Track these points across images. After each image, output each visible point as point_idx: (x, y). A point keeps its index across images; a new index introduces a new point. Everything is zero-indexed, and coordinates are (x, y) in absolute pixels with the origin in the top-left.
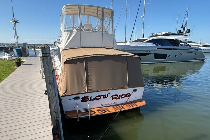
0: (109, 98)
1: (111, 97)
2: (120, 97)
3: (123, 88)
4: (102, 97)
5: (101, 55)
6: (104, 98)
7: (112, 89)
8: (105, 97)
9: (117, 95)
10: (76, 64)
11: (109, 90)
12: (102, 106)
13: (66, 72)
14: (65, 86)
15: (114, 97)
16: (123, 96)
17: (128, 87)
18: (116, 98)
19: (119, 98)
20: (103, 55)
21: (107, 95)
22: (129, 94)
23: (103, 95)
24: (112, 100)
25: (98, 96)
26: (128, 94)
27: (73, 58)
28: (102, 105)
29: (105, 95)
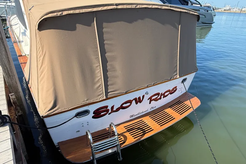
0: (146, 101)
1: (148, 100)
2: (162, 97)
3: (170, 80)
4: (134, 102)
5: (134, 6)
6: (137, 103)
7: (154, 85)
8: (138, 101)
9: (158, 94)
10: (74, 29)
11: (148, 87)
12: (132, 118)
13: (47, 52)
14: (51, 90)
15: (153, 98)
16: (166, 94)
17: (178, 77)
18: (156, 100)
19: (160, 98)
20: (138, 7)
21: (143, 96)
22: (176, 87)
23: (135, 99)
24: (150, 103)
25: (126, 103)
26: (173, 89)
27: (65, 13)
28: (132, 116)
29: (139, 98)
